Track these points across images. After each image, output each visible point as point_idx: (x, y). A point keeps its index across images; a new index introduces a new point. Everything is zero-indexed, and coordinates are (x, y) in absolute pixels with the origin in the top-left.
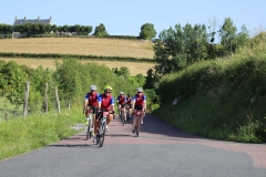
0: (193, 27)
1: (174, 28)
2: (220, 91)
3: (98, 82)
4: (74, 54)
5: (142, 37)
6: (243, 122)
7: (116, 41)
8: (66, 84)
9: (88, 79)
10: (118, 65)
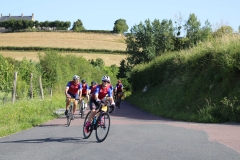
0: (161, 22)
1: (144, 23)
5: (116, 31)
7: (92, 35)
9: (68, 69)
10: (94, 57)
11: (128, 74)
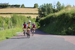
1: (43, 5)
2: (56, 22)
3: (23, 20)
4: (16, 13)
5: (35, 7)
7: (27, 9)
8: (14, 21)
9: (20, 20)
10: (28, 16)
11: (39, 21)
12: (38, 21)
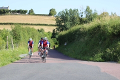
0: (73, 10)
1: (64, 11)
2: (86, 38)
3: (30, 35)
5: (50, 15)
6: (96, 52)
7: (38, 17)
8: (16, 37)
9: (26, 34)
12: (55, 37)
